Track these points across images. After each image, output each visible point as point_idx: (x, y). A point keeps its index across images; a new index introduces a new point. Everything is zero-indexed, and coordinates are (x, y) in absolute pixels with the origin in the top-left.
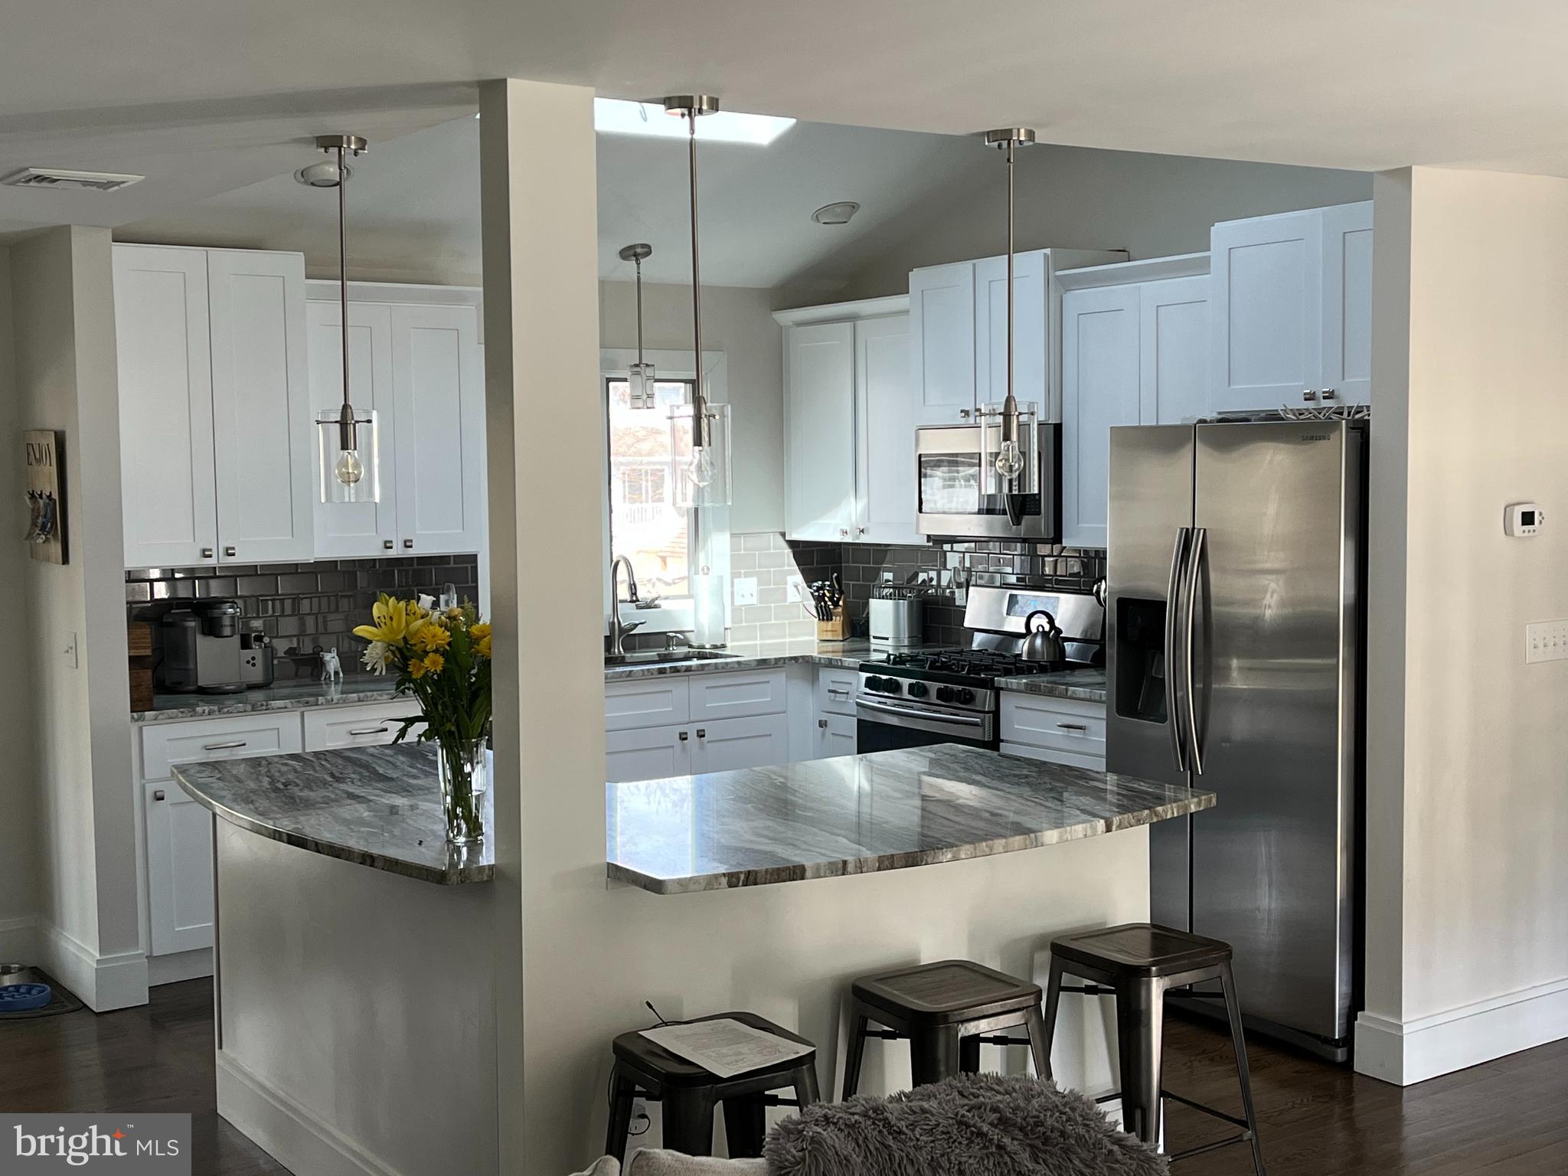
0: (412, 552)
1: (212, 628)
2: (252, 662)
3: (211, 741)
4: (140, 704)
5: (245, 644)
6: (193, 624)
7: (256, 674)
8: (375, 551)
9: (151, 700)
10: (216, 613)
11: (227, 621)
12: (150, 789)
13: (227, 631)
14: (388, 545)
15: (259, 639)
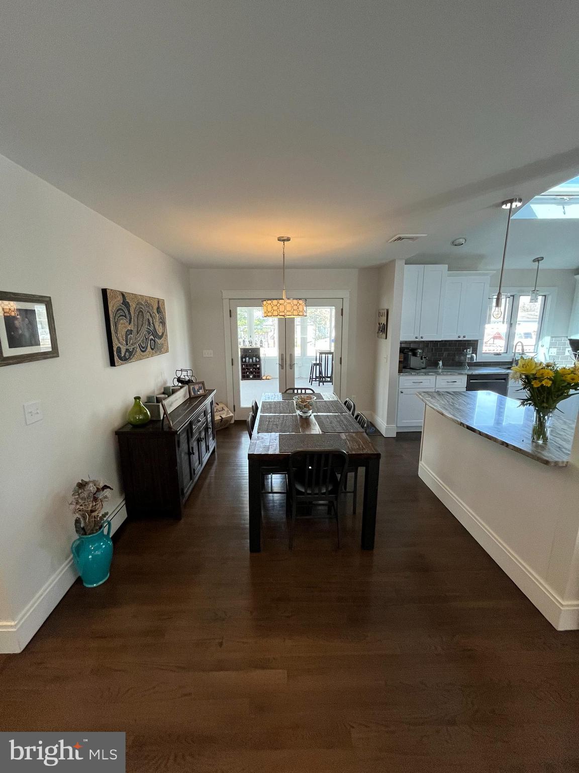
0: (465, 339)
1: (415, 355)
2: (423, 363)
3: (415, 381)
4: (400, 371)
5: (422, 359)
6: (410, 353)
7: (424, 366)
8: (456, 338)
9: (402, 371)
10: (416, 351)
11: (419, 353)
12: (400, 390)
13: (418, 356)
14: (459, 337)
15: (425, 358)
